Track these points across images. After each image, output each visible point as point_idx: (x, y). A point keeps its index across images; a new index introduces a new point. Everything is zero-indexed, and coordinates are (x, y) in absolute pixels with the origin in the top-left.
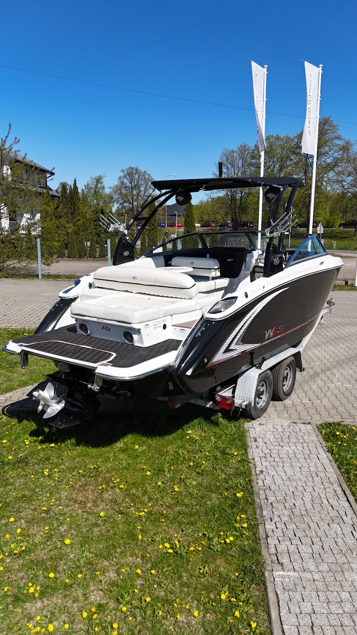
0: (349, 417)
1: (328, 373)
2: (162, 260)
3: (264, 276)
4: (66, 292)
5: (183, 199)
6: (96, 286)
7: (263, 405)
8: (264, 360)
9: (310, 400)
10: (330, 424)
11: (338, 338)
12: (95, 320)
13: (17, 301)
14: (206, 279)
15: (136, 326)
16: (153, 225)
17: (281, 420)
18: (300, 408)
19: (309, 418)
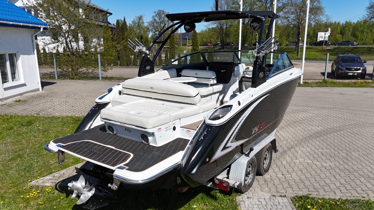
0: (314, 190)
1: (293, 150)
2: (174, 72)
3: (252, 87)
4: (101, 98)
5: (189, 27)
6: (125, 93)
7: (250, 182)
8: (252, 150)
9: (283, 175)
10: (301, 197)
11: (295, 122)
12: (119, 124)
13: (82, 96)
14: (207, 85)
15: (150, 131)
16: (172, 45)
17: (263, 193)
18: (276, 182)
19: (284, 191)
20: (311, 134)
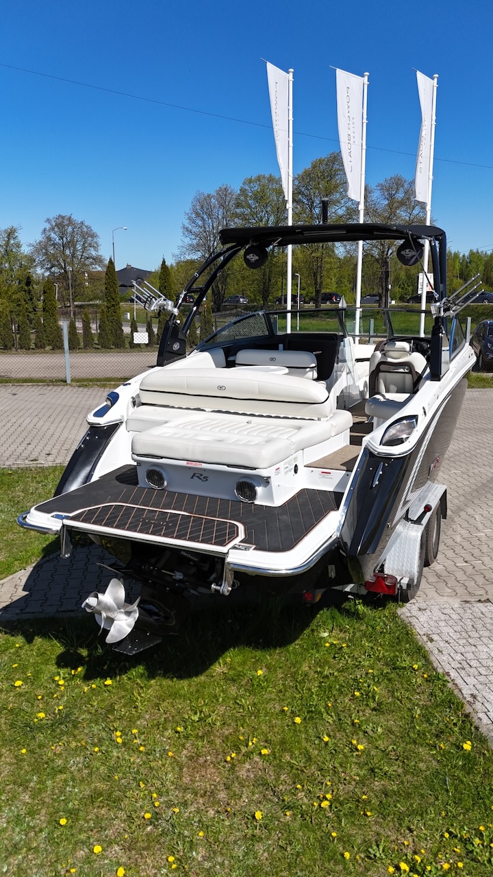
1: (463, 514)
2: (221, 354)
4: (99, 414)
5: (257, 258)
6: (143, 401)
8: (428, 509)
9: (466, 562)
12: (184, 463)
15: (264, 473)
16: (113, 299)
17: (445, 599)
18: (460, 575)
19: (482, 592)
20: (484, 481)
